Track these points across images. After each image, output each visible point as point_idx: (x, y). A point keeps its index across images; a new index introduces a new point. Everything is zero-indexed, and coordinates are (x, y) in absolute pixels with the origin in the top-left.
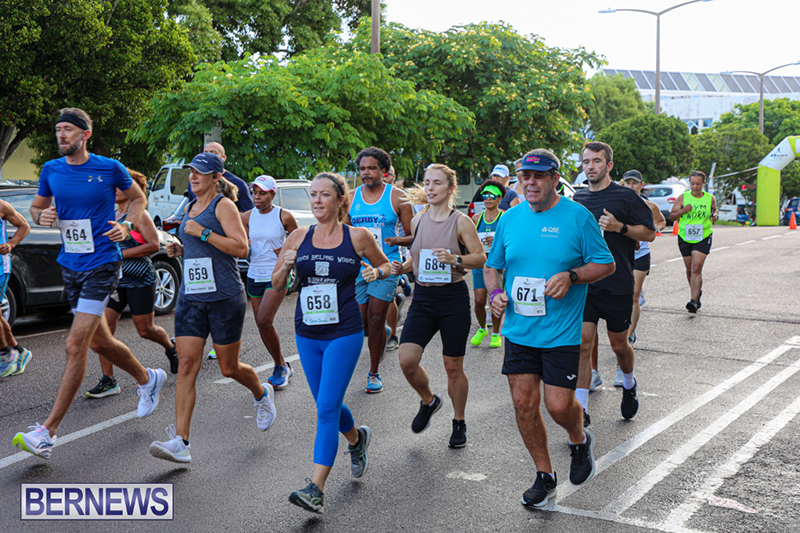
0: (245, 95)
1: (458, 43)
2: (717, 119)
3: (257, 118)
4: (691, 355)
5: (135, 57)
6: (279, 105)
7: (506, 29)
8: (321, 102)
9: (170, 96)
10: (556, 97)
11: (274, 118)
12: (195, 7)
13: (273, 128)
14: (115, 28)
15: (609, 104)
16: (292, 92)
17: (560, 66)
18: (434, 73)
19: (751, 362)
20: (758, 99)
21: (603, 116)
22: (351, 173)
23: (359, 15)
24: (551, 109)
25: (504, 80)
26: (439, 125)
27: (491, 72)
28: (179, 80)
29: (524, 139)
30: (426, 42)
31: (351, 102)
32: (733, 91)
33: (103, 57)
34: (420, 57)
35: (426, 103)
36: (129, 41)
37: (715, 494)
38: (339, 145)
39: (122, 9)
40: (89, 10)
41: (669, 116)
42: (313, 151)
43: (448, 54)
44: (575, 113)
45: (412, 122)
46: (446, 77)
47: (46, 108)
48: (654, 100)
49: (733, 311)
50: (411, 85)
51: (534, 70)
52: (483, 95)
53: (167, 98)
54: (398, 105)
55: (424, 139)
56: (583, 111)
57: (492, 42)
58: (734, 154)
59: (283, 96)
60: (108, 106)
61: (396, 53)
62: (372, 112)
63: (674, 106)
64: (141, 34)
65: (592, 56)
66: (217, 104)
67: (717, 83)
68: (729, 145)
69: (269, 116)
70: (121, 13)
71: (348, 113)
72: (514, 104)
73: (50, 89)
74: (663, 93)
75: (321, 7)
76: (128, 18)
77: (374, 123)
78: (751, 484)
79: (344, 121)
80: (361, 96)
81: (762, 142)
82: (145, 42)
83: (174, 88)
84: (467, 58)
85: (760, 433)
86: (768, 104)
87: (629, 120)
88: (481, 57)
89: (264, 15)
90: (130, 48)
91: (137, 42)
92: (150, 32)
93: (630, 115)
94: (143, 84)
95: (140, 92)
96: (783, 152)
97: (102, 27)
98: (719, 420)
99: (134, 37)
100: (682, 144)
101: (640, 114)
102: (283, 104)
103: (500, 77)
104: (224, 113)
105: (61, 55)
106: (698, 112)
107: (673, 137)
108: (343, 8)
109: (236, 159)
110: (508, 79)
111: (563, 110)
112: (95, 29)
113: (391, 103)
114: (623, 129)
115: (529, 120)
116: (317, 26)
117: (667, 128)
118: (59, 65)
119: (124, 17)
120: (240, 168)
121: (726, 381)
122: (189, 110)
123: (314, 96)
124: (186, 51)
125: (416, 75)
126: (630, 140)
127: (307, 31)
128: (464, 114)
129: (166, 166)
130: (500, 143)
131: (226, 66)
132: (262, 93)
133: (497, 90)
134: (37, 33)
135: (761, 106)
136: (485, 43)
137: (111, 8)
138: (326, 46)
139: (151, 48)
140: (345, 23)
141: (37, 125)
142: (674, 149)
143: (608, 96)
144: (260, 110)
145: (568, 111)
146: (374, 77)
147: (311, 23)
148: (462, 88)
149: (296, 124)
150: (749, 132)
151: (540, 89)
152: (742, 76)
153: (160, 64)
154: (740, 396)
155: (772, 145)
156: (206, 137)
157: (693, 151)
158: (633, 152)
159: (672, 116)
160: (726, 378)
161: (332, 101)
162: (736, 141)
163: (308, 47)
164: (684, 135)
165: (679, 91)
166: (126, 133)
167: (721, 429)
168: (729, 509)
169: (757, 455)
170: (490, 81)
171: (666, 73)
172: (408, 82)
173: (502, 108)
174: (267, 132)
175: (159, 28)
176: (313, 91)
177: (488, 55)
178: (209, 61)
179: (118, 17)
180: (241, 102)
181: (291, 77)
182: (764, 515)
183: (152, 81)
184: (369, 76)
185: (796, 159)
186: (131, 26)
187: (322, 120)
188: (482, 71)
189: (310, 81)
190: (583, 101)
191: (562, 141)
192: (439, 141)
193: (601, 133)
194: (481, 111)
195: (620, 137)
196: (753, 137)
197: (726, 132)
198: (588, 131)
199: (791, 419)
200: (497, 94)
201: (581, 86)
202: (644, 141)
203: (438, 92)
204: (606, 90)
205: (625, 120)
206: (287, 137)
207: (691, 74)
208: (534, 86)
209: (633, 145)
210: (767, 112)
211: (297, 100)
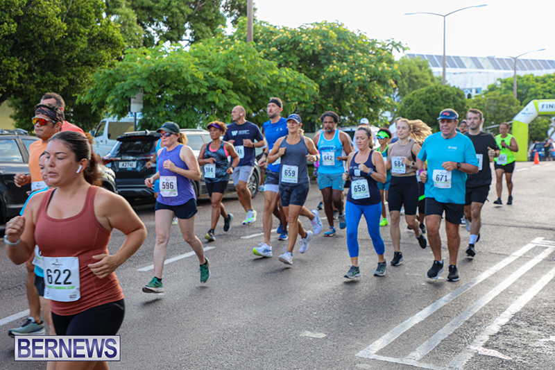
0: (159, 71)
1: (307, 35)
2: (485, 88)
3: (168, 86)
5: (82, 44)
6: (184, 78)
7: (340, 26)
8: (213, 76)
9: (107, 71)
10: (374, 73)
11: (180, 87)
12: (125, 9)
13: (179, 93)
14: (69, 24)
15: (411, 77)
16: (192, 69)
17: (377, 51)
18: (290, 56)
19: (508, 256)
20: (513, 74)
21: (407, 86)
23: (239, 16)
24: (371, 81)
25: (338, 61)
26: (294, 92)
27: (330, 55)
28: (113, 60)
29: (353, 101)
30: (285, 35)
31: (233, 75)
32: (496, 69)
33: (60, 44)
34: (281, 45)
35: (285, 77)
36: (78, 33)
37: (483, 346)
38: (225, 105)
39: (73, 11)
40: (51, 11)
41: (452, 86)
42: (207, 109)
43: (300, 43)
44: (388, 84)
45: (275, 89)
46: (299, 59)
47: (20, 80)
48: (441, 75)
49: (495, 221)
50: (275, 64)
51: (359, 54)
52: (324, 71)
53: (105, 73)
54: (265, 78)
56: (393, 82)
57: (330, 35)
58: (496, 112)
59: (186, 72)
60: (64, 78)
61: (264, 42)
62: (248, 83)
63: (456, 79)
64: (87, 28)
65: (399, 44)
66: (140, 77)
67: (485, 64)
69: (176, 85)
70: (73, 14)
71: (231, 83)
72: (346, 77)
73: (24, 66)
74: (448, 70)
75: (213, 10)
76: (78, 17)
77: (249, 90)
78: (508, 339)
79: (228, 88)
80: (241, 71)
81: (515, 104)
82: (89, 34)
83: (110, 66)
84: (313, 45)
85: (514, 304)
86: (519, 78)
87: (424, 89)
88: (323, 45)
89: (173, 15)
90: (79, 38)
91: (84, 34)
92: (93, 27)
93: (425, 85)
94: (88, 63)
95: (86, 69)
96: (530, 111)
97: (59, 24)
98: (486, 295)
99: (82, 30)
101: (432, 85)
102: (186, 77)
103: (336, 59)
104: (144, 83)
105: (31, 43)
106: (472, 84)
107: (454, 101)
108: (227, 10)
109: (153, 115)
110: (341, 60)
111: (379, 82)
112: (54, 25)
113: (261, 76)
114: (421, 95)
115: (356, 89)
116: (209, 23)
117: (451, 94)
118: (29, 49)
119: (75, 16)
120: (156, 121)
121: (491, 269)
122: (121, 81)
123: (208, 71)
124: (119, 40)
125: (278, 57)
126: (425, 103)
127: (203, 26)
128: (311, 85)
129: (104, 120)
130: (336, 104)
131: (146, 50)
132: (171, 70)
133: (333, 67)
134: (14, 27)
135: (515, 79)
136: (326, 35)
137: (66, 11)
138: (216, 37)
139: (94, 38)
140: (229, 21)
141: (14, 92)
143: (410, 72)
144: (170, 81)
145: (382, 82)
146: (249, 59)
147: (206, 21)
148: (309, 66)
149: (195, 91)
150: (507, 97)
151: (363, 67)
152: (502, 59)
153: (100, 49)
154: (500, 279)
155: (522, 107)
156: (132, 100)
158: (428, 110)
159: (454, 86)
160: (491, 266)
162: (498, 103)
163: (203, 37)
164: (462, 99)
165: (459, 69)
166: (76, 97)
167: (487, 302)
168: (492, 357)
169: (511, 319)
170: (329, 62)
171: (449, 57)
172: (272, 62)
173: (337, 80)
174: (174, 97)
175: (99, 24)
176: (207, 68)
177: (328, 44)
178: (135, 47)
179: (71, 17)
180: (156, 75)
181: (191, 58)
182: (516, 361)
183: (95, 61)
184: (245, 58)
185: (539, 116)
186: (80, 23)
187: (213, 88)
188: (324, 55)
189: (204, 61)
190: (392, 76)
191: (378, 103)
192: (294, 103)
193: (405, 98)
194: (323, 82)
195: (419, 100)
196: (509, 101)
197: (491, 97)
198: (397, 96)
199: (535, 295)
200: (334, 71)
201: (392, 65)
202: (435, 103)
203: (293, 69)
204: (409, 68)
205: (422, 89)
206: (188, 99)
207: (467, 57)
208: (360, 65)
209: (427, 106)
210: (519, 84)
211: (195, 74)
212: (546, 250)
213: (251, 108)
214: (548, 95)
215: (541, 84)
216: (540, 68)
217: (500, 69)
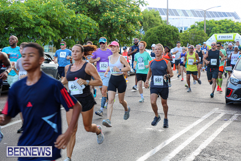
0: (6, 14)
2: (189, 27)
3: (11, 23)
4: (179, 115)
6: (20, 18)
8: (38, 17)
10: (129, 18)
11: (19, 23)
13: (18, 27)
15: (150, 21)
16: (26, 13)
17: (131, 6)
18: (83, 7)
19: (200, 118)
20: (204, 19)
21: (148, 25)
22: (50, 46)
24: (128, 22)
25: (110, 10)
26: (85, 27)
27: (105, 7)
29: (118, 33)
31: (50, 17)
32: (195, 17)
34: (78, 1)
35: (80, 19)
38: (45, 34)
41: (172, 25)
42: (35, 37)
44: (137, 24)
45: (75, 26)
46: (88, 9)
48: (166, 19)
49: (194, 99)
50: (74, 12)
51: (121, 7)
52: (102, 16)
54: (68, 19)
55: (79, 33)
56: (140, 23)
58: (195, 40)
59: (22, 14)
62: (58, 22)
63: (175, 22)
65: (143, 2)
67: (190, 14)
68: (193, 37)
69: (16, 23)
71: (49, 22)
72: (114, 20)
74: (169, 17)
77: (59, 26)
79: (47, 25)
80: (54, 15)
81: (205, 36)
84: (96, 2)
85: (202, 144)
86: (207, 22)
87: (157, 27)
88: (101, 1)
93: (158, 25)
96: (213, 39)
98: (188, 140)
100: (176, 36)
101: (161, 25)
103: (109, 9)
106: (182, 24)
107: (173, 34)
109: (3, 39)
111: (132, 23)
113: (66, 18)
114: (155, 30)
115: (120, 26)
117: (171, 30)
120: (5, 43)
121: (191, 125)
123: (35, 15)
125: (76, 8)
128: (94, 23)
130: (109, 35)
132: (13, 13)
133: (107, 14)
135: (205, 22)
142: (173, 38)
143: (150, 18)
144: (13, 20)
145: (134, 23)
146: (59, 8)
149: (28, 26)
150: (201, 32)
151: (123, 14)
152: (198, 11)
154: (196, 131)
155: (209, 37)
157: (180, 39)
158: (159, 39)
159: (173, 26)
160: (191, 124)
161: (42, 17)
162: (196, 35)
165: (175, 16)
167: (188, 143)
169: (201, 153)
170: (105, 11)
171: (170, 9)
172: (72, 10)
173: (109, 21)
174: (16, 29)
176: (34, 13)
177: (104, 1)
180: (4, 16)
181: (26, 7)
184: (57, 8)
187: (38, 24)
188: (102, 7)
189: (33, 9)
190: (139, 20)
191: (132, 34)
192: (85, 34)
193: (147, 32)
194: (101, 22)
195: (154, 33)
196: (202, 34)
197: (192, 32)
198: (142, 31)
199: (213, 139)
200: (107, 16)
201: (139, 13)
202: (163, 35)
203: (84, 15)
204: (149, 15)
205: (156, 27)
206: (24, 31)
207: (180, 10)
208: (121, 13)
209: (158, 36)
210: (207, 25)
211: (27, 16)
212: (220, 115)
213: (60, 37)
214: (222, 31)
215: (219, 25)
216: (218, 16)
217: (198, 17)
